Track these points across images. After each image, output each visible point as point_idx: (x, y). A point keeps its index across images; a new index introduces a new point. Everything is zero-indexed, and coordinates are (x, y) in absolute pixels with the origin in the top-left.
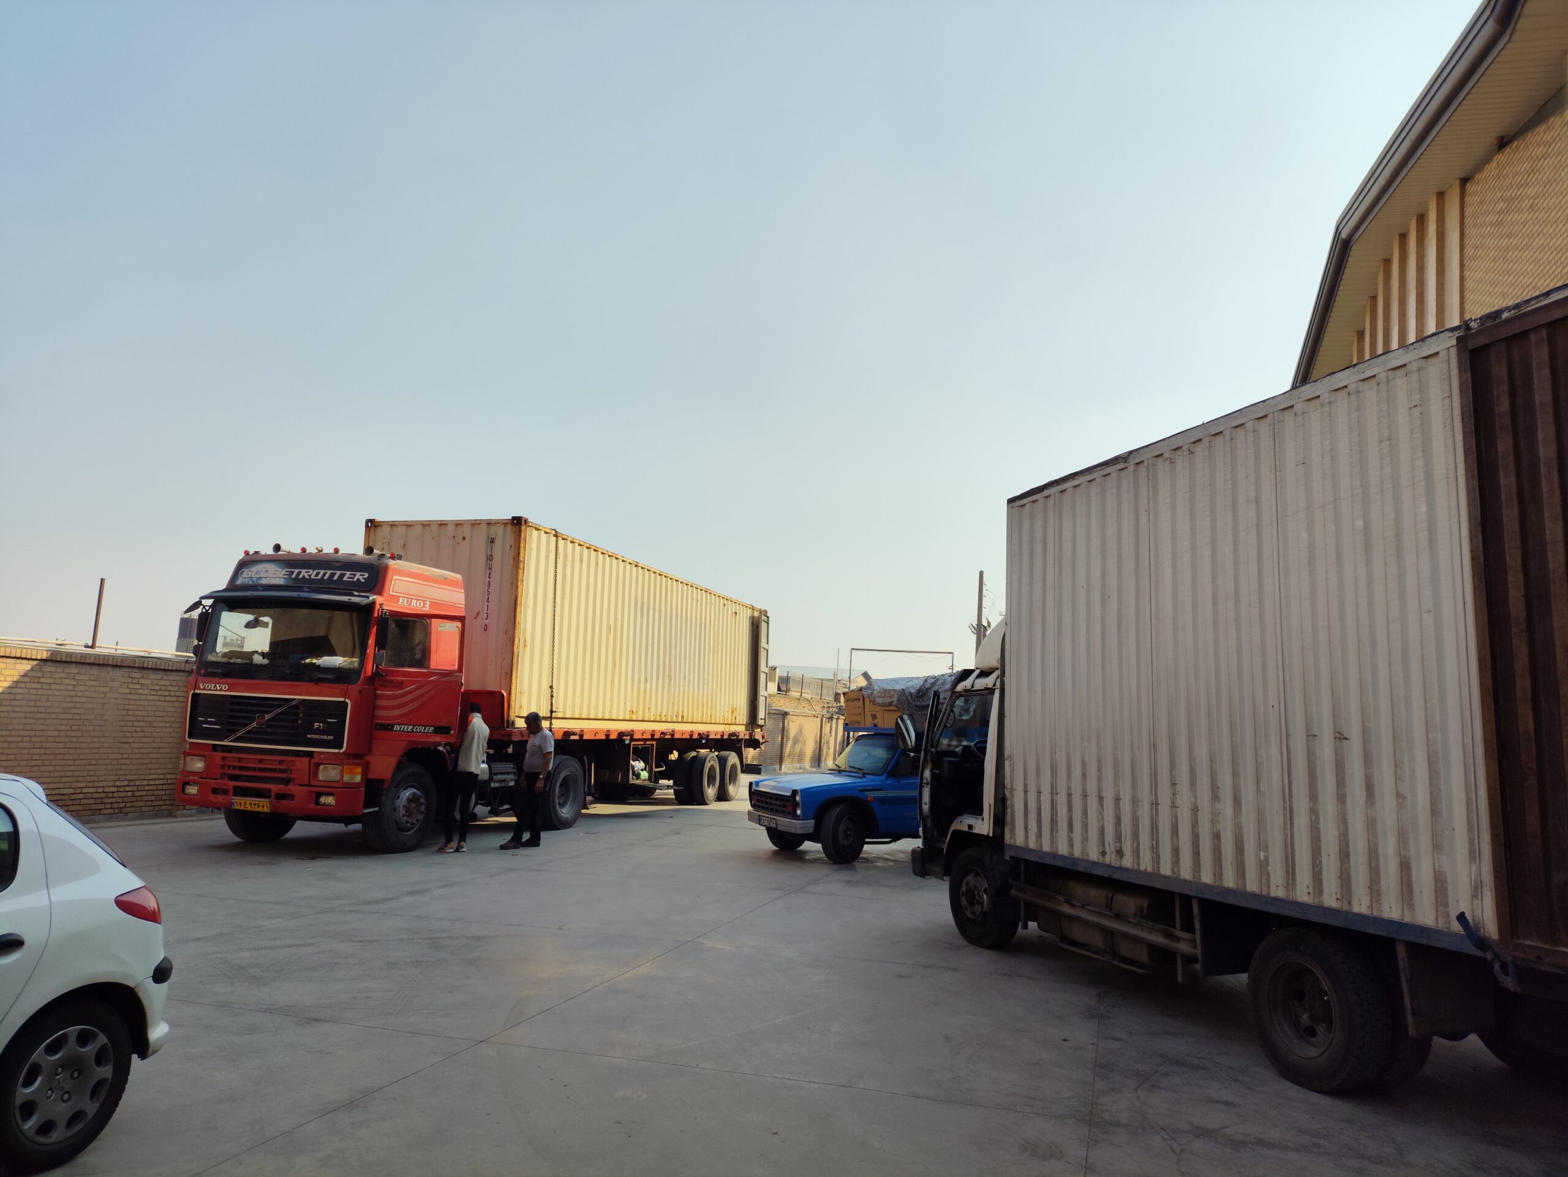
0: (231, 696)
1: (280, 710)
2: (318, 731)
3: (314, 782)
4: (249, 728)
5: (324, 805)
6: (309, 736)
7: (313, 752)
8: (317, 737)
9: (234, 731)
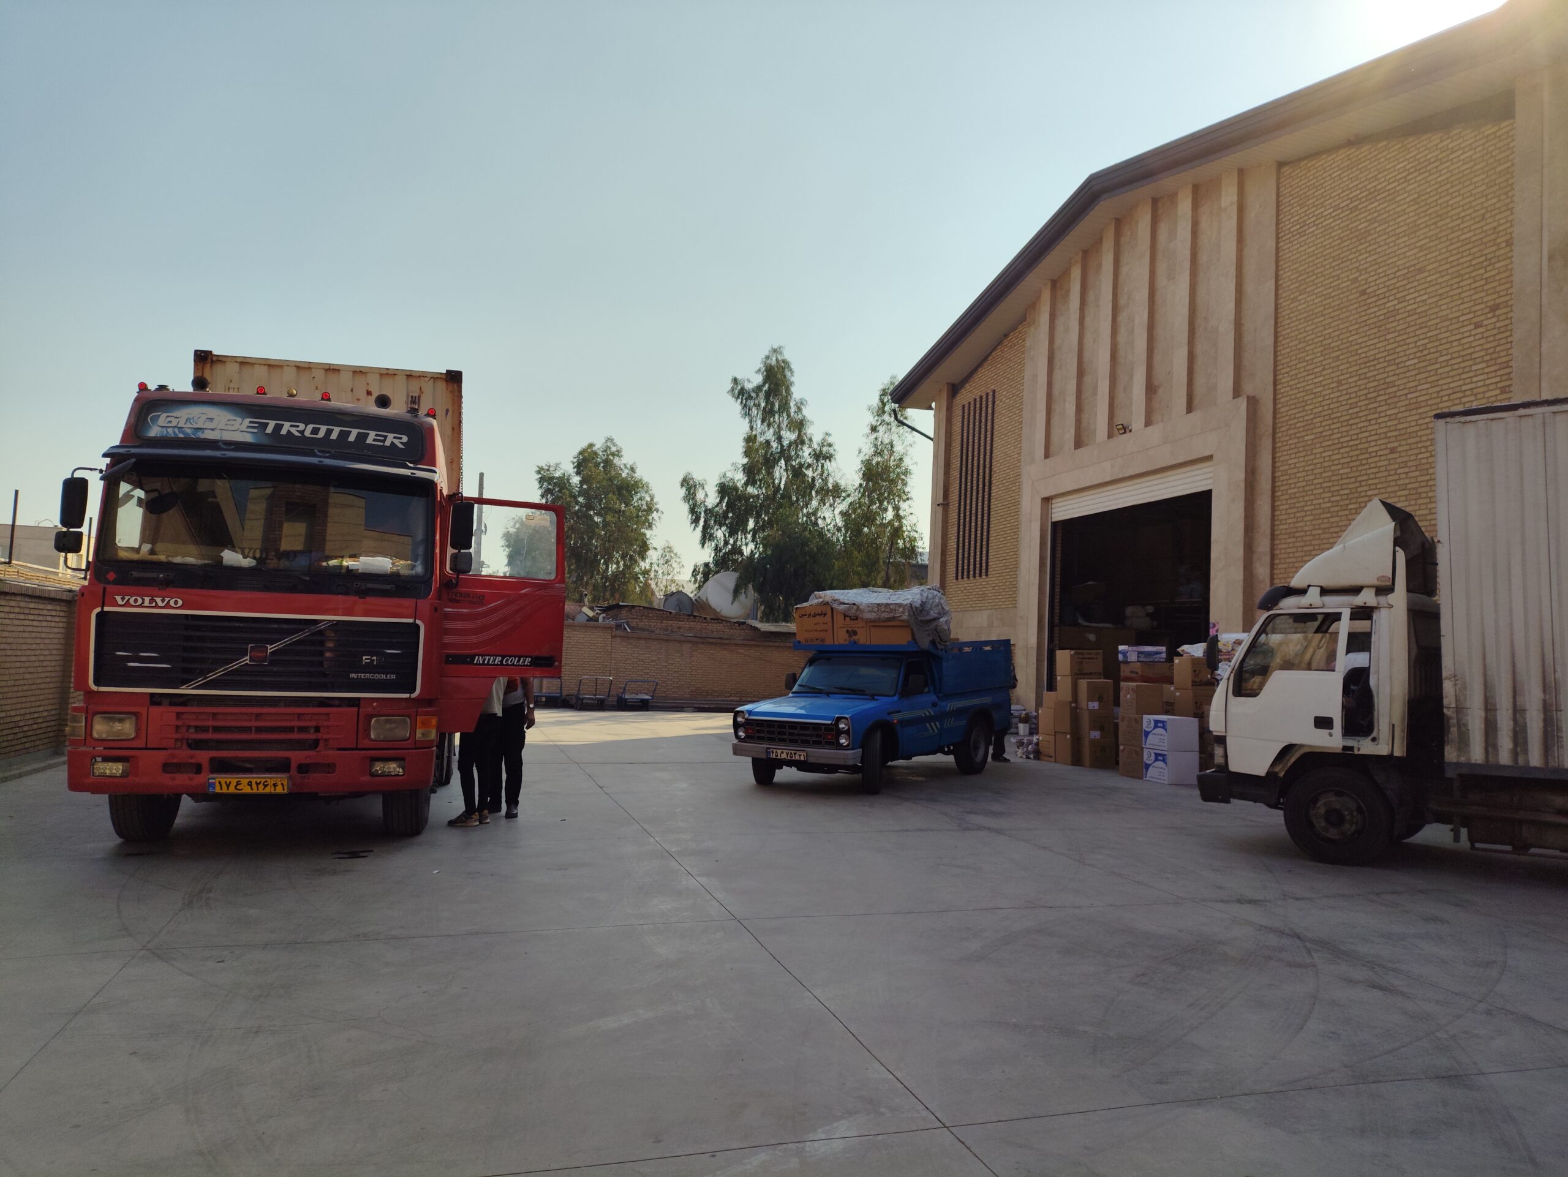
0: (187, 616)
1: (296, 638)
2: (369, 668)
3: (365, 743)
4: (234, 666)
5: (383, 775)
6: (353, 675)
7: (359, 699)
8: (368, 676)
9: (203, 673)
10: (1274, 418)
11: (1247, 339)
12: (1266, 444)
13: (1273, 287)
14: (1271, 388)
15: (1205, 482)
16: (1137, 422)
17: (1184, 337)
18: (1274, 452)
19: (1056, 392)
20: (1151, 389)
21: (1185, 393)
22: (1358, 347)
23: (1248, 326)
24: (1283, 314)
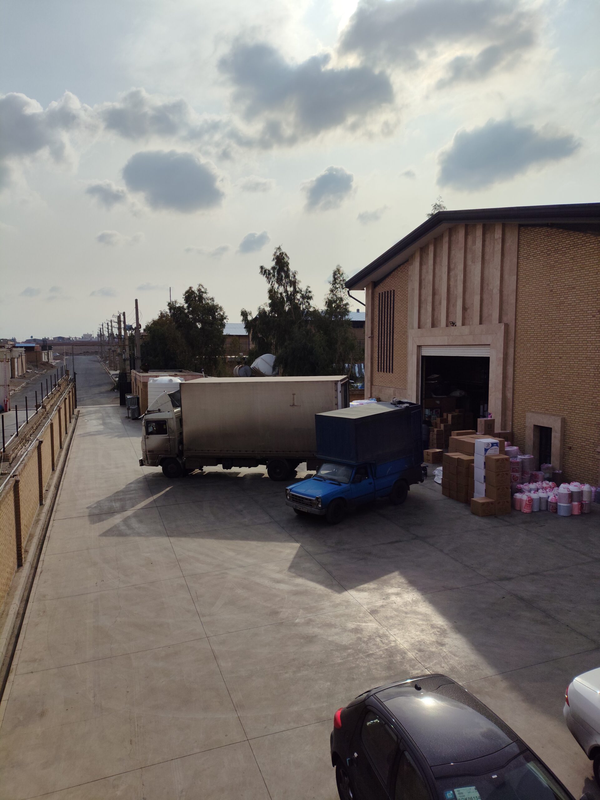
10: (515, 334)
11: (505, 298)
12: (511, 344)
13: (516, 278)
14: (514, 322)
15: (487, 353)
16: (459, 323)
17: (478, 291)
18: (515, 348)
19: (423, 299)
20: (464, 309)
21: (479, 315)
22: (548, 313)
23: (505, 292)
24: (520, 291)
